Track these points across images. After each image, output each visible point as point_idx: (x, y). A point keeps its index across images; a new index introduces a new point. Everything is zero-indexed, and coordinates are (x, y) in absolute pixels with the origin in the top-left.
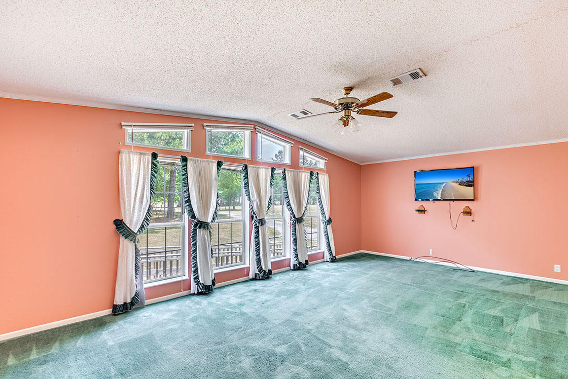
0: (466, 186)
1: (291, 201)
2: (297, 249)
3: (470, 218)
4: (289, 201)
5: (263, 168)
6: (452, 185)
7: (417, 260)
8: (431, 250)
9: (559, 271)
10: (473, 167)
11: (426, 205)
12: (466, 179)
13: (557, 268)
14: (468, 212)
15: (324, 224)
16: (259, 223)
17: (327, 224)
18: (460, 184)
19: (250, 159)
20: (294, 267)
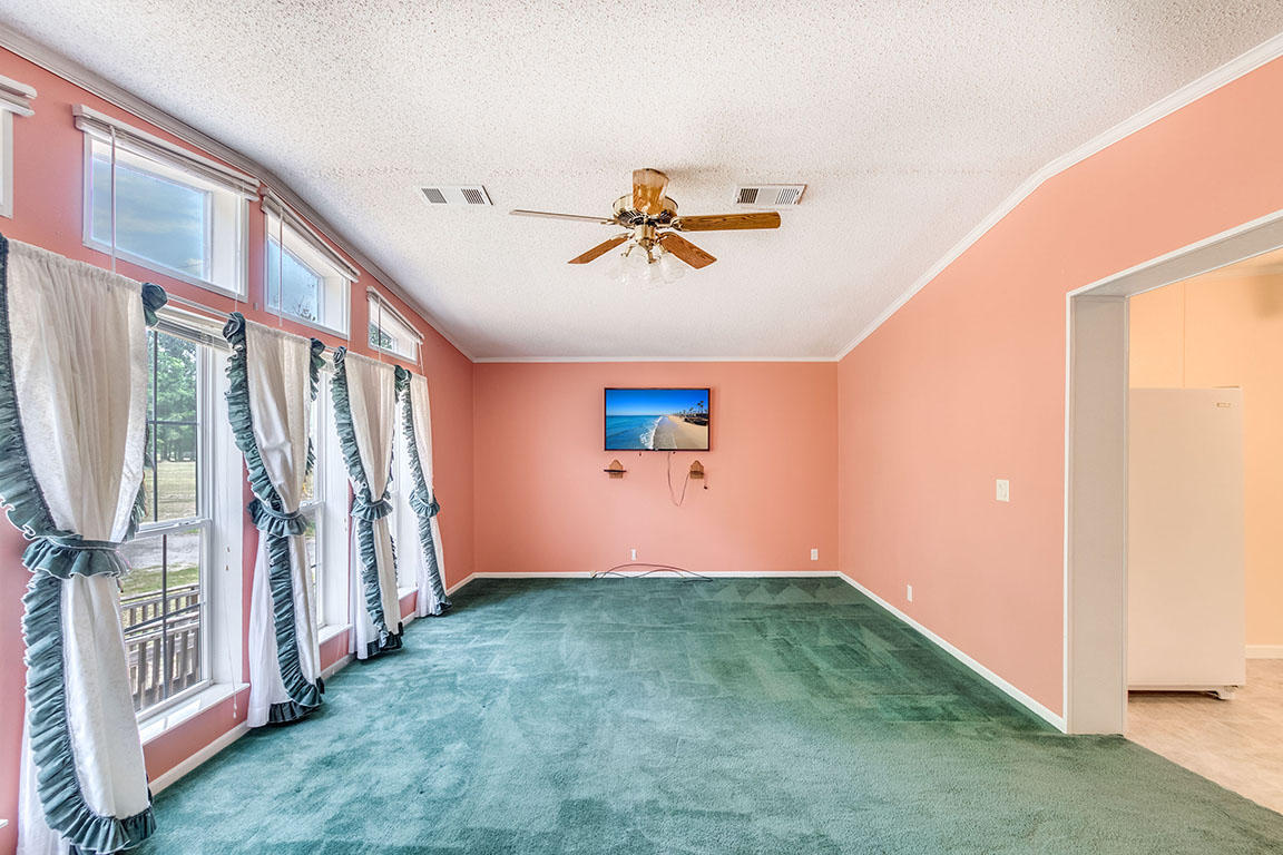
0: (696, 423)
1: (361, 453)
2: (378, 597)
3: (700, 482)
4: (356, 452)
5: (289, 338)
6: (671, 419)
7: (607, 576)
8: (634, 551)
9: (816, 558)
10: (709, 390)
11: (625, 459)
12: (697, 410)
13: (814, 554)
14: (697, 472)
15: (423, 514)
16: (290, 527)
17: (429, 514)
18: (686, 420)
19: (245, 301)
20: (370, 652)
